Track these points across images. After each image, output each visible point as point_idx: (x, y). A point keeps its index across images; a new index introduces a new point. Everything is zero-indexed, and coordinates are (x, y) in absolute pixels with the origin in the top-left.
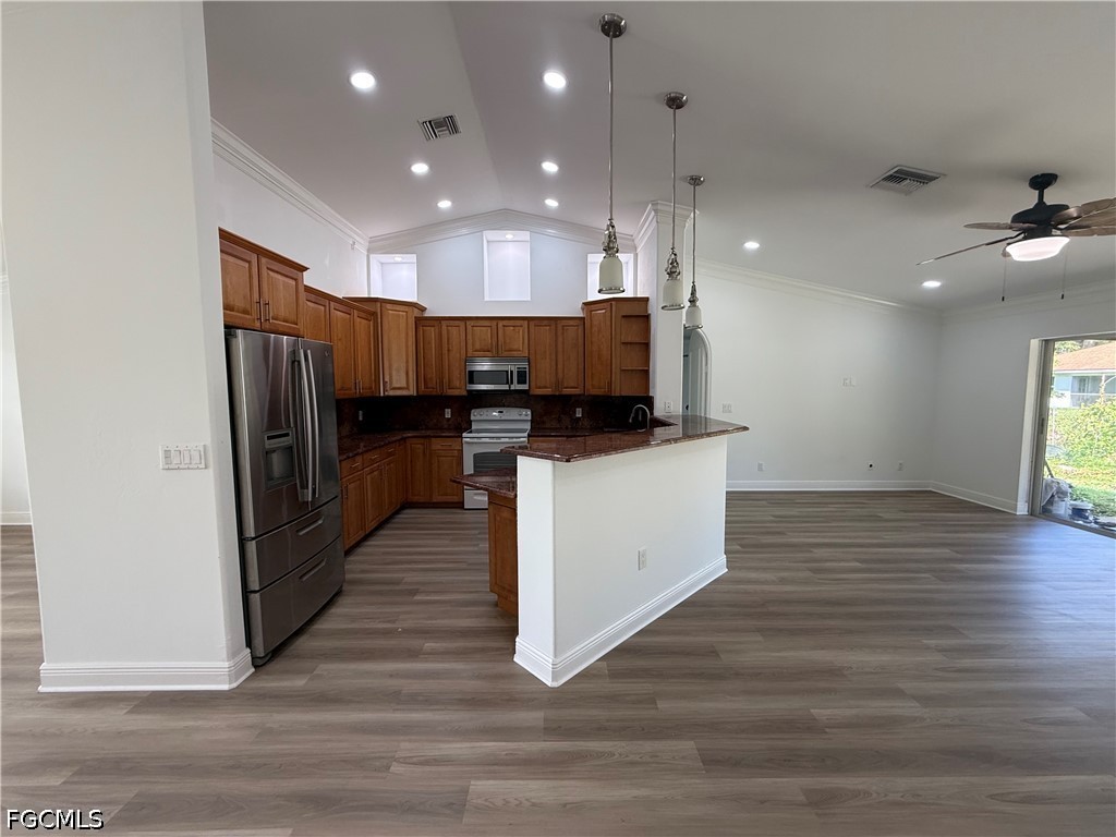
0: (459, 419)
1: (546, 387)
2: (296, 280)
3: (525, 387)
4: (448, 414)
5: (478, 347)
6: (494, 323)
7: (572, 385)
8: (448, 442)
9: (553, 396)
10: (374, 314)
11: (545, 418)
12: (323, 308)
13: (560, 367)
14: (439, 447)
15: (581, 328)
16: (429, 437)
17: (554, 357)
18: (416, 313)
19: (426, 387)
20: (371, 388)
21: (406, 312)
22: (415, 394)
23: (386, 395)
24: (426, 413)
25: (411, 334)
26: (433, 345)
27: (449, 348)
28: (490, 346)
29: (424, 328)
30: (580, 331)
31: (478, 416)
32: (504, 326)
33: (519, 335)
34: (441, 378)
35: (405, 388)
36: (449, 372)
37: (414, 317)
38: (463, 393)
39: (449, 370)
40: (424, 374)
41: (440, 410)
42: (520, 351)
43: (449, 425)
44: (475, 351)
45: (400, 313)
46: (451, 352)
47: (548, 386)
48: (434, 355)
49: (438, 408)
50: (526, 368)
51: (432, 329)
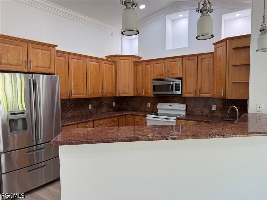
0: (153, 107)
1: (191, 93)
2: (50, 51)
3: (179, 93)
4: (149, 105)
5: (158, 73)
6: (166, 61)
7: (206, 91)
8: (141, 118)
9: (195, 98)
10: (115, 62)
11: (194, 110)
12: (82, 61)
13: (199, 81)
15: (212, 59)
16: (133, 115)
17: (196, 76)
18: (135, 60)
19: (137, 93)
20: (113, 93)
21: (129, 60)
22: (132, 96)
23: (119, 96)
24: (141, 104)
25: (131, 69)
26: (140, 74)
27: (146, 75)
28: (163, 73)
29: (137, 66)
30: (211, 61)
31: (160, 106)
32: (170, 62)
33: (177, 66)
34: (143, 88)
35: (127, 93)
36: (146, 86)
37: (134, 62)
38: (152, 95)
39: (146, 85)
40: (137, 87)
41: (145, 103)
42: (178, 74)
43: (149, 110)
44: (157, 75)
45: (126, 60)
46: (147, 76)
47: (192, 92)
48: (140, 78)
49: (145, 102)
50: (180, 83)
51: (140, 66)
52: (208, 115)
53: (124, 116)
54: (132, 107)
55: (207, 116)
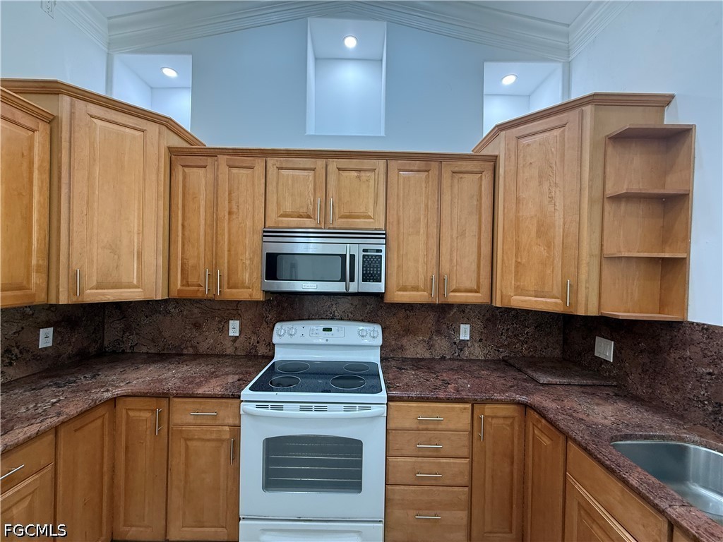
0: (254, 338)
1: (416, 289)
3: (378, 287)
4: (234, 328)
5: (288, 207)
6: (320, 163)
8: (208, 411)
9: (430, 306)
10: (51, 119)
11: (404, 341)
13: (444, 249)
14: (190, 419)
15: (487, 177)
16: (163, 396)
17: (434, 231)
19: (186, 284)
21: (143, 131)
22: (159, 298)
23: (73, 300)
24: (197, 326)
25: (154, 177)
26: (203, 203)
27: (230, 208)
28: (311, 207)
29: (187, 170)
30: (484, 182)
31: (286, 335)
32: (339, 169)
33: (368, 186)
34: (214, 266)
35: (130, 286)
36: (229, 255)
37: (169, 148)
38: (259, 296)
39: (229, 251)
40: (182, 259)
41: (220, 322)
42: (369, 217)
43: (236, 348)
44: (282, 216)
45: (127, 130)
46: (234, 217)
47: (422, 287)
48: (202, 222)
49: (217, 319)
50: (381, 251)
51: (201, 171)
52: (448, 357)
53: (101, 411)
54: (153, 340)
55: (443, 358)
